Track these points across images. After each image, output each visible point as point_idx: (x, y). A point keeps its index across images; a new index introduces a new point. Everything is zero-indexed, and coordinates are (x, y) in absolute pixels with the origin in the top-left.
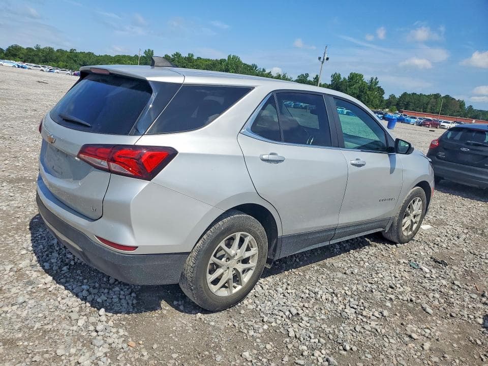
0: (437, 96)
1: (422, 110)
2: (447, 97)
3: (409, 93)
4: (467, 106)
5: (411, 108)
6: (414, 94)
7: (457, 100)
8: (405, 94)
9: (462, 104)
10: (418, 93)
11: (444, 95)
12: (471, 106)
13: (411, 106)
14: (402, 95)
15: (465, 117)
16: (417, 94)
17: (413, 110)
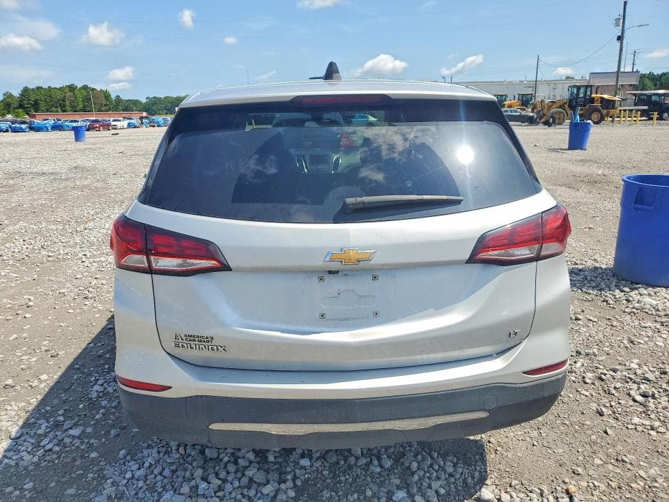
0: (72, 88)
1: (60, 110)
2: (85, 88)
3: (31, 88)
4: (113, 97)
5: (44, 108)
6: (39, 88)
7: (99, 90)
8: (26, 90)
9: (106, 95)
10: (46, 86)
11: (81, 86)
12: (118, 96)
13: (42, 105)
14: (22, 91)
15: (116, 110)
16: (44, 87)
17: (47, 110)
